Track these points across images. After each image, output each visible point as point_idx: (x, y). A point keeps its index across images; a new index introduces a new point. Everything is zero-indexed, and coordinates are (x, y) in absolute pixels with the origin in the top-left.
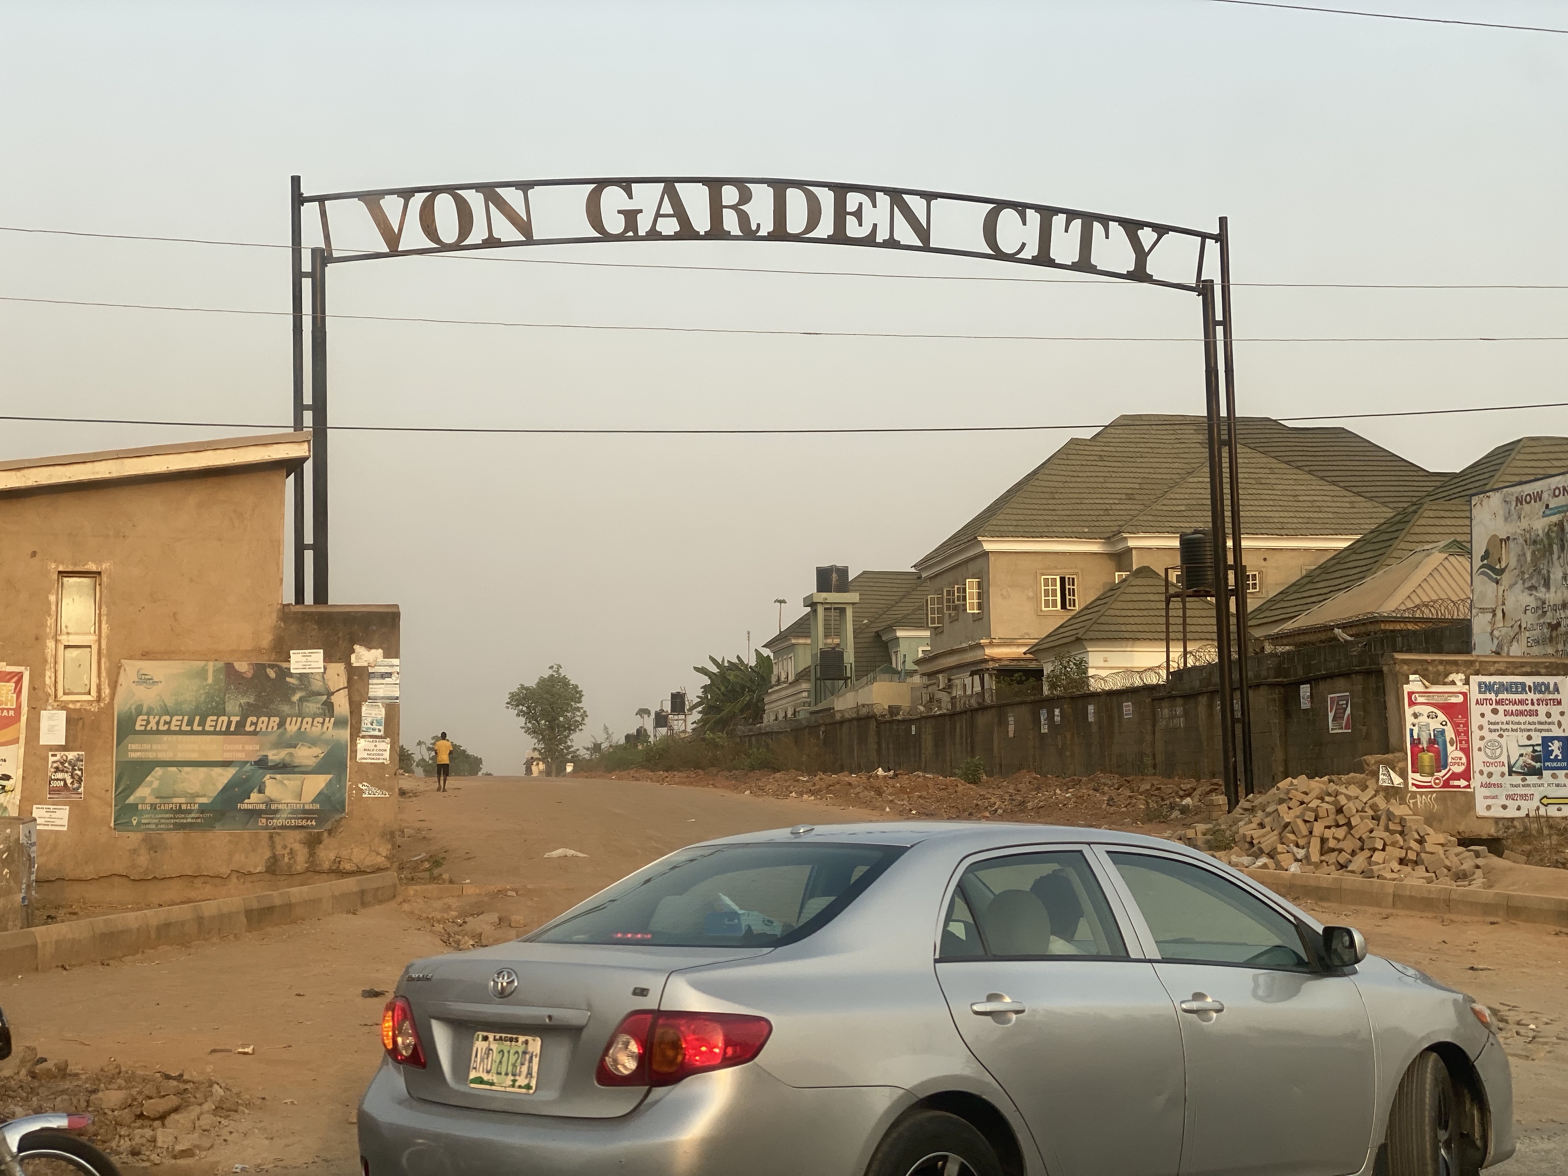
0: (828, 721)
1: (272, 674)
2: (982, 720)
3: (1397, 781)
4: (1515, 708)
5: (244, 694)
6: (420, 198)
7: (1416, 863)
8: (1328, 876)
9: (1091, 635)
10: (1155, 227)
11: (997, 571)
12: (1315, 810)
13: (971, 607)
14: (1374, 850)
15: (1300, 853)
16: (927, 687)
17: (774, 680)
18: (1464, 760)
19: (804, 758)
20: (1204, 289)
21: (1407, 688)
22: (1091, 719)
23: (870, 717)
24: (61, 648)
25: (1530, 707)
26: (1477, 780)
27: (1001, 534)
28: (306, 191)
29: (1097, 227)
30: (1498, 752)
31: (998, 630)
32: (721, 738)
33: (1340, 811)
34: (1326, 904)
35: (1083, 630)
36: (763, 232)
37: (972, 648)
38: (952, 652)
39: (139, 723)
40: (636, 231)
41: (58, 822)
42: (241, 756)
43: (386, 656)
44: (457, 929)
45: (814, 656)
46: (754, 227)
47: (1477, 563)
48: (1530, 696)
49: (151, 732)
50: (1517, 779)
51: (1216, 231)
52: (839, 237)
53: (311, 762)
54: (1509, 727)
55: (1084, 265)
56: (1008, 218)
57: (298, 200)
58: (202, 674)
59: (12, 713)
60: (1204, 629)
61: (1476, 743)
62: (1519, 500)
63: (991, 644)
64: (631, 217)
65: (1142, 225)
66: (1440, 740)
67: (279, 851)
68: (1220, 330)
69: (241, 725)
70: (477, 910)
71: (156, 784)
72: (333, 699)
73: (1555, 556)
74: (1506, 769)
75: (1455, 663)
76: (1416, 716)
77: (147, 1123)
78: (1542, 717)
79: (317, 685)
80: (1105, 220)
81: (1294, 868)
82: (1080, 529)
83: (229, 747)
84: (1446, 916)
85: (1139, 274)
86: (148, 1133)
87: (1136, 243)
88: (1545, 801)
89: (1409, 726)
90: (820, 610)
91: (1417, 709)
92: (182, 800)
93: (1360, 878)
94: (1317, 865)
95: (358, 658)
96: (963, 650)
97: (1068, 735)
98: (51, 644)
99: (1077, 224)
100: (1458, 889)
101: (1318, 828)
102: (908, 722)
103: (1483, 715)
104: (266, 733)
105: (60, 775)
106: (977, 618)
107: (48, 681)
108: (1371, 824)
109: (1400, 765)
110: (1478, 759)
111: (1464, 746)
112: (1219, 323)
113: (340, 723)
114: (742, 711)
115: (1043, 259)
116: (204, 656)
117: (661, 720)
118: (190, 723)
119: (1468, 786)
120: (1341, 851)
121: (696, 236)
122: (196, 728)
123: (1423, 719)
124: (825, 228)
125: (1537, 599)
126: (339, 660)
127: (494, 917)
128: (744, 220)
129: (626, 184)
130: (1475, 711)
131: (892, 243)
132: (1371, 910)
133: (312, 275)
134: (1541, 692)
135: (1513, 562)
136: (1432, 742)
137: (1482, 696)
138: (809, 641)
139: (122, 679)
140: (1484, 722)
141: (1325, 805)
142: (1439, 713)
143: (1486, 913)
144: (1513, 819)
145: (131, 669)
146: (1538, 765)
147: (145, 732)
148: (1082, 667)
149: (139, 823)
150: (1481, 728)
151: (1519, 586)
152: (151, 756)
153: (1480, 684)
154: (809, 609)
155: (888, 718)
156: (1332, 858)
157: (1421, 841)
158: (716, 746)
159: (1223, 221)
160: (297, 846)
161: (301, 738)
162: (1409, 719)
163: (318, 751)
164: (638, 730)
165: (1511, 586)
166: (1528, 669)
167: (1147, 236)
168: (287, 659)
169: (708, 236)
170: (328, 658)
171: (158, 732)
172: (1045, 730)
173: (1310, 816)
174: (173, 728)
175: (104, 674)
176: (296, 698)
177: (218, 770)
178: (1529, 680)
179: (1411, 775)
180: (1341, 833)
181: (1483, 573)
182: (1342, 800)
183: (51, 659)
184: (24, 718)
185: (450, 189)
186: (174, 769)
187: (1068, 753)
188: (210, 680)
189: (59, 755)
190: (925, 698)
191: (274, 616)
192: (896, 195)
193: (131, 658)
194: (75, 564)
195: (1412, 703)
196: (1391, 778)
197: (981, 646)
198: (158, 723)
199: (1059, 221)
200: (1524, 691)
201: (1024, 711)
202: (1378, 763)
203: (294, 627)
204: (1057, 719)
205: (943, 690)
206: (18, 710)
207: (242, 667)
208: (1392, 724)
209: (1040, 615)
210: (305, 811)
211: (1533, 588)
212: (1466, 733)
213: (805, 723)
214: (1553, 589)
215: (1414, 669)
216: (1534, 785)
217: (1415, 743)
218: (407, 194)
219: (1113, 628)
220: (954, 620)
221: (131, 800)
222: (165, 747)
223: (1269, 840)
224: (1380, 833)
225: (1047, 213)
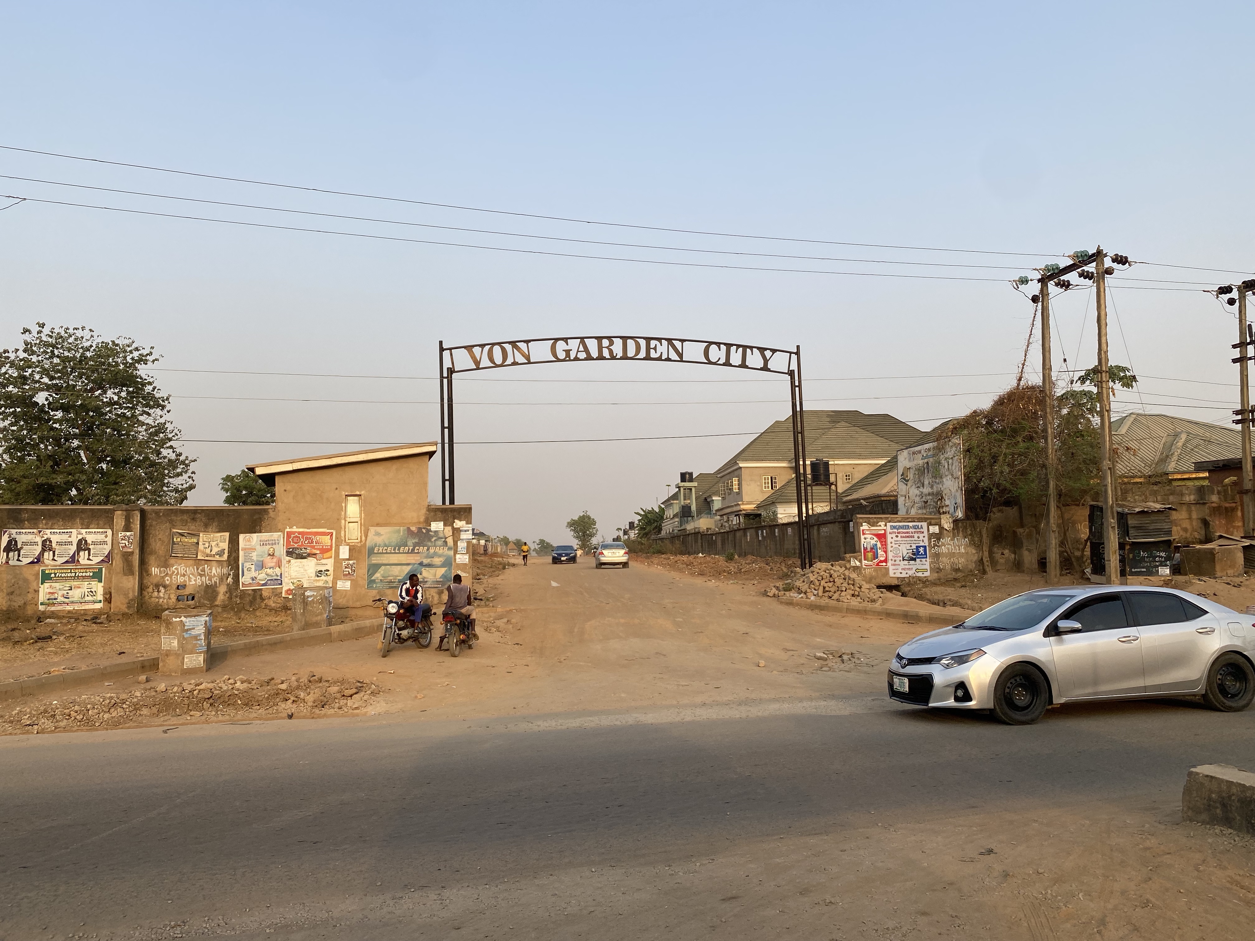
0: (684, 534)
1: (424, 531)
2: (738, 534)
3: (858, 564)
4: (905, 535)
5: (414, 538)
6: (487, 347)
7: (858, 596)
8: (825, 601)
9: (778, 501)
10: (771, 350)
11: (745, 474)
12: (822, 576)
13: (735, 488)
14: (842, 591)
15: (816, 592)
16: (720, 520)
17: (665, 517)
18: (885, 555)
19: (674, 549)
20: (791, 373)
21: (862, 528)
22: (777, 534)
23: (699, 532)
24: (347, 523)
25: (911, 534)
26: (890, 563)
27: (746, 460)
28: (445, 347)
29: (748, 350)
30: (898, 552)
31: (746, 498)
32: (644, 541)
33: (831, 576)
34: (822, 612)
35: (775, 499)
36: (618, 357)
37: (736, 505)
38: (729, 507)
39: (376, 550)
40: (570, 357)
41: (346, 587)
42: (413, 562)
43: (467, 523)
44: (491, 624)
45: (680, 508)
46: (615, 355)
47: (900, 477)
48: (911, 530)
49: (380, 553)
50: (906, 562)
51: (795, 351)
52: (648, 358)
53: (439, 563)
54: (903, 542)
55: (743, 365)
56: (713, 348)
57: (442, 350)
58: (399, 531)
59: (329, 547)
60: (825, 497)
61: (889, 549)
62: (914, 453)
63: (743, 504)
64: (568, 352)
65: (766, 349)
66: (875, 548)
67: (428, 596)
68: (797, 389)
69: (413, 550)
70: (500, 617)
71: (382, 572)
72: (447, 540)
73: (926, 475)
74: (901, 559)
75: (881, 518)
76: (865, 539)
77: (346, 698)
78: (916, 538)
79: (441, 535)
80: (751, 348)
81: (813, 598)
82: (778, 457)
83: (409, 558)
84: (865, 616)
85: (765, 368)
86: (345, 701)
87: (764, 357)
88: (917, 571)
89: (862, 543)
90: (682, 489)
91: (866, 536)
92: (392, 578)
93: (835, 602)
94: (821, 597)
95: (456, 524)
96: (732, 506)
97: (769, 542)
98: (343, 522)
99: (741, 349)
100: (870, 605)
101: (823, 583)
102: (712, 535)
103: (892, 538)
104: (422, 553)
105: (347, 570)
106: (738, 493)
107: (342, 535)
108: (842, 581)
109: (859, 558)
110: (890, 555)
111: (885, 550)
112: (797, 386)
113: (449, 549)
114: (653, 529)
115: (727, 364)
116: (400, 525)
117: (625, 533)
118: (394, 550)
119: (886, 565)
120: (830, 591)
121: (593, 359)
122: (397, 551)
123: (868, 540)
124: (642, 354)
125: (920, 491)
126: (449, 526)
127: (505, 620)
128: (611, 352)
129: (566, 340)
130: (889, 536)
131: (668, 359)
132: (838, 614)
133: (447, 378)
134: (915, 529)
135: (912, 478)
136: (872, 549)
137: (892, 531)
138: (678, 502)
139: (369, 534)
140: (893, 540)
141: (826, 574)
142: (874, 537)
143: (879, 615)
144: (904, 578)
145: (372, 530)
146: (914, 557)
147: (378, 553)
148: (775, 514)
149: (376, 587)
150: (891, 543)
151: (914, 486)
152: (380, 562)
153: (891, 526)
154: (677, 489)
155: (706, 533)
156: (826, 594)
157: (860, 588)
158: (642, 544)
159: (798, 347)
160: (434, 594)
161: (435, 554)
162: (863, 540)
163: (442, 559)
164: (617, 537)
165: (911, 486)
166: (910, 520)
167: (768, 354)
168: (430, 525)
169: (597, 359)
170: (445, 525)
171: (383, 553)
172: (760, 538)
173: (820, 578)
174: (388, 551)
175: (362, 532)
176: (433, 540)
177: (405, 567)
178: (911, 524)
179: (863, 561)
180: (830, 584)
181: (902, 481)
182: (832, 572)
183: (343, 527)
184: (333, 549)
185: (499, 344)
186: (388, 567)
187: (768, 548)
188: (402, 534)
189: (347, 562)
190: (720, 525)
191: (425, 510)
192: (670, 341)
193: (372, 526)
194: (351, 492)
195: (864, 534)
196: (855, 563)
197: (738, 505)
198: (383, 550)
199: (733, 349)
200: (908, 528)
201: (753, 531)
202: (850, 557)
203: (432, 514)
204: (765, 534)
205: (726, 522)
206: (331, 546)
207: (413, 529)
208: (857, 542)
209: (762, 492)
210: (437, 581)
211: (918, 487)
212: (886, 545)
213: (676, 535)
214: (925, 488)
215: (864, 521)
216: (913, 564)
217: (865, 549)
218: (482, 346)
219: (787, 498)
220: (729, 494)
221: (373, 578)
222: (385, 558)
223: (804, 587)
224: (845, 585)
225: (729, 346)
